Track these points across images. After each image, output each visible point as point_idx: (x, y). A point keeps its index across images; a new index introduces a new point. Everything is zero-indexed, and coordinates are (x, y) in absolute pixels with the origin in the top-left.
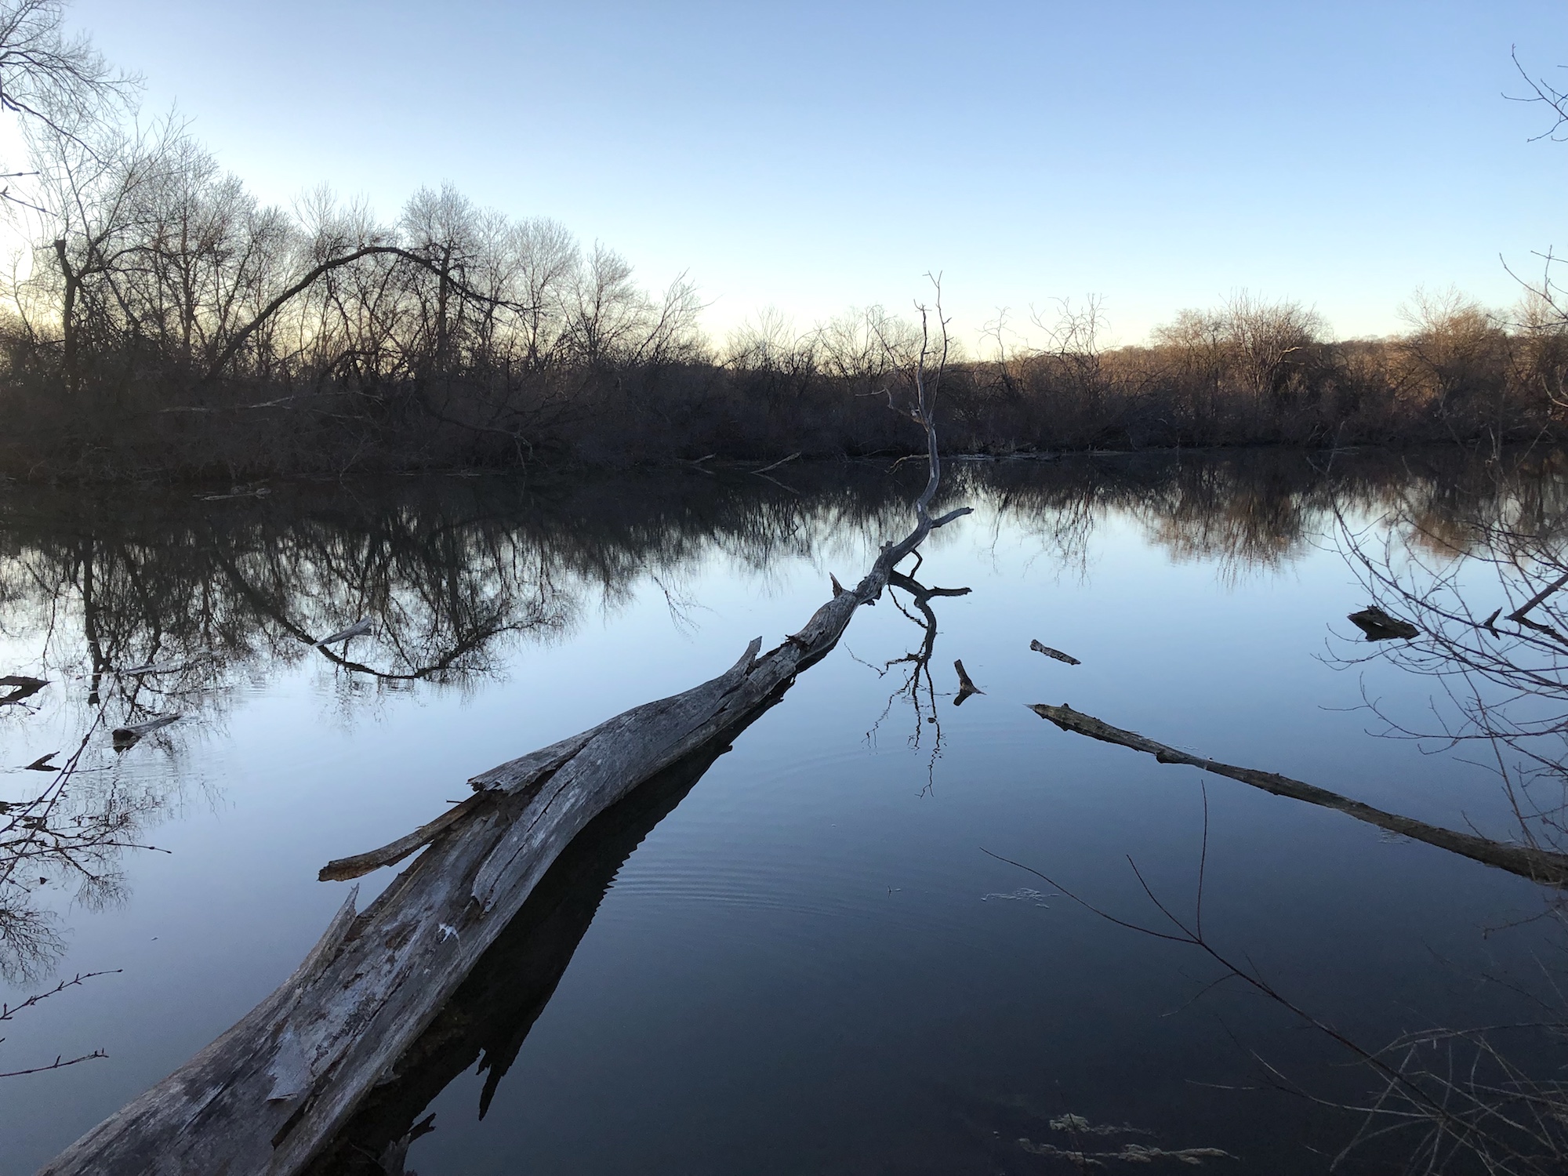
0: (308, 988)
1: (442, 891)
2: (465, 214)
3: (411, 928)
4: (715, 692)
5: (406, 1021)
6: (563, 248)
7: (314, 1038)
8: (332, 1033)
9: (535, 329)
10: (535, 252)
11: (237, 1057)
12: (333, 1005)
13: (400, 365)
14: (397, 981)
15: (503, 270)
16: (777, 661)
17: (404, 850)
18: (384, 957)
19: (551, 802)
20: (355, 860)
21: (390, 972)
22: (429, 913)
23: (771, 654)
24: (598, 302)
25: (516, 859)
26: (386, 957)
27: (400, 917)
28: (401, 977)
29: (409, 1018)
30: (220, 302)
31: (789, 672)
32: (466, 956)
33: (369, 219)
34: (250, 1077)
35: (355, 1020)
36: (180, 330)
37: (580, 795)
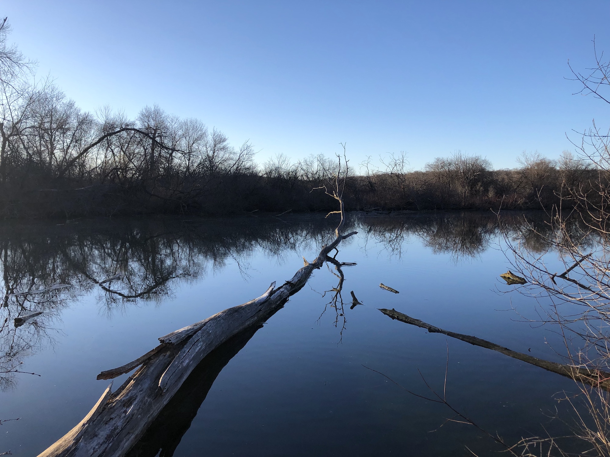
0: (91, 424)
1: (146, 384)
2: (163, 115)
3: (134, 399)
5: (130, 437)
6: (201, 130)
7: (92, 445)
8: (100, 443)
9: (189, 160)
10: (190, 131)
12: (101, 431)
13: (135, 174)
14: (127, 420)
15: (177, 137)
16: (282, 291)
17: (132, 367)
19: (191, 348)
20: (112, 371)
21: (125, 417)
22: (141, 393)
23: (279, 288)
24: (214, 151)
25: (177, 371)
26: (123, 411)
27: (129, 394)
28: (129, 419)
29: (132, 436)
30: (65, 148)
31: (286, 295)
32: (156, 410)
33: (125, 117)
35: (109, 437)
36: (48, 159)
37: (203, 345)
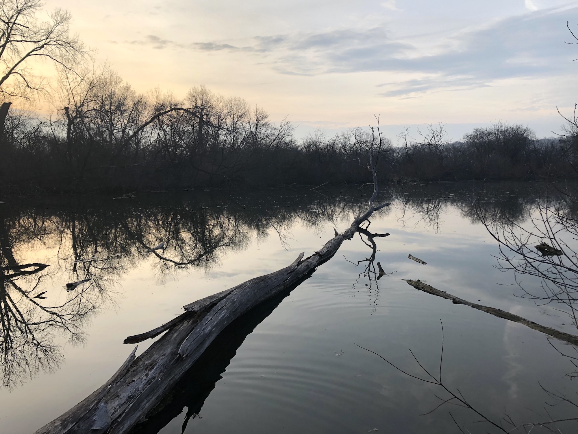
1: (169, 349)
2: (209, 95)
3: (156, 363)
4: (284, 273)
5: (151, 398)
6: (245, 108)
8: (120, 403)
9: (234, 137)
10: (234, 109)
11: (82, 412)
12: (122, 392)
13: (184, 150)
14: (148, 383)
15: (223, 116)
16: (309, 261)
17: (157, 332)
18: (144, 374)
19: (214, 315)
20: (137, 336)
21: (146, 380)
22: (163, 357)
23: (308, 258)
24: (257, 127)
25: (199, 337)
27: (153, 358)
28: (149, 381)
29: (153, 397)
31: (314, 265)
32: (178, 373)
33: (174, 98)
34: (86, 420)
35: (130, 398)
36: (108, 138)
37: (226, 313)
